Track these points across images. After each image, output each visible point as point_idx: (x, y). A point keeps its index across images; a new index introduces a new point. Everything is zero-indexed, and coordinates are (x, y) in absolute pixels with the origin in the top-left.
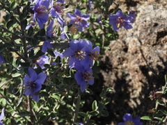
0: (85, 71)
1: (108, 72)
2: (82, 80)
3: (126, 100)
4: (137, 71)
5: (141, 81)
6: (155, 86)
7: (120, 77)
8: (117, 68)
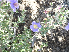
0: (15, 2)
1: (21, 4)
2: (14, 6)
3: (30, 16)
4: (34, 2)
5: (37, 7)
6: (43, 8)
7: (27, 6)
8: (25, 2)
